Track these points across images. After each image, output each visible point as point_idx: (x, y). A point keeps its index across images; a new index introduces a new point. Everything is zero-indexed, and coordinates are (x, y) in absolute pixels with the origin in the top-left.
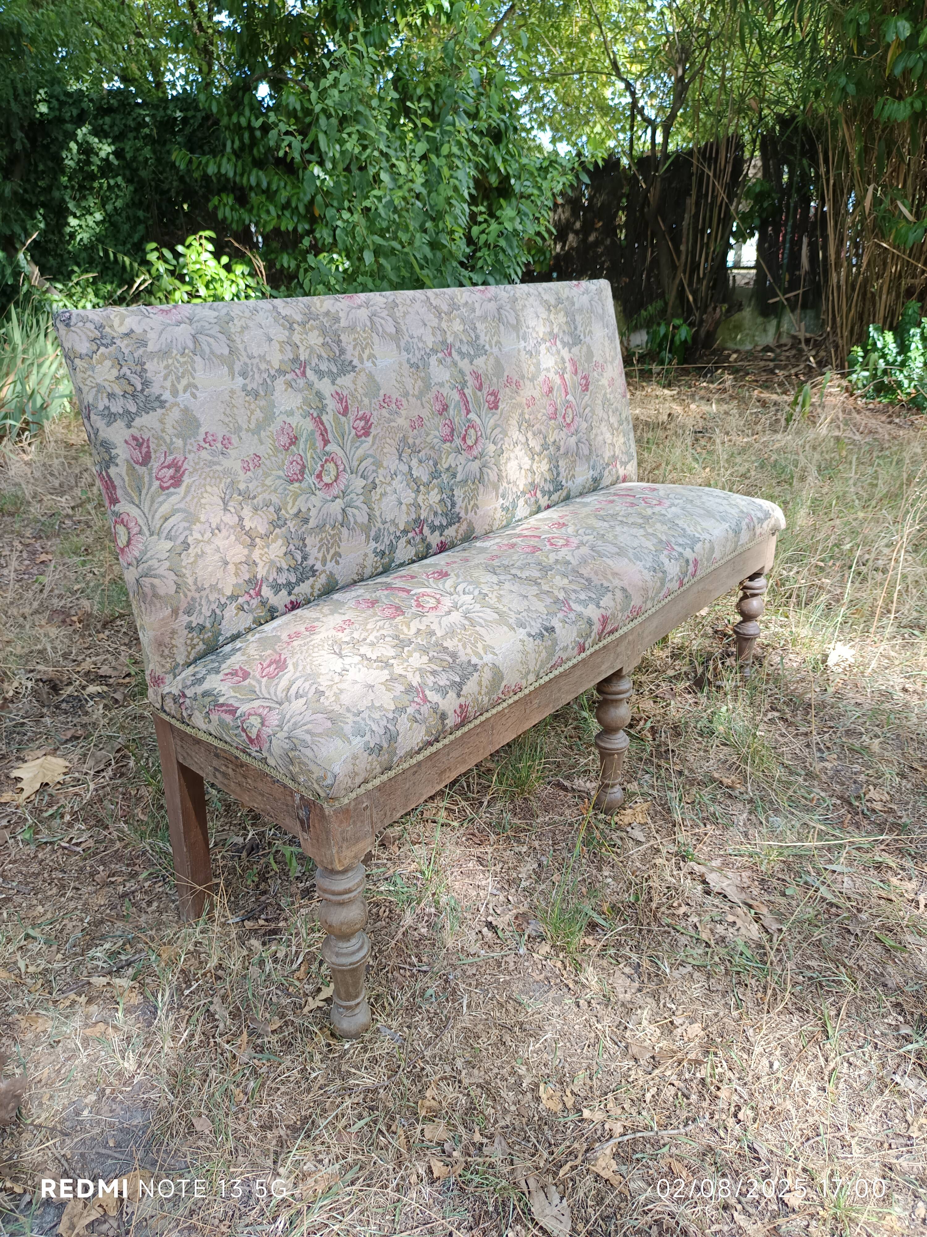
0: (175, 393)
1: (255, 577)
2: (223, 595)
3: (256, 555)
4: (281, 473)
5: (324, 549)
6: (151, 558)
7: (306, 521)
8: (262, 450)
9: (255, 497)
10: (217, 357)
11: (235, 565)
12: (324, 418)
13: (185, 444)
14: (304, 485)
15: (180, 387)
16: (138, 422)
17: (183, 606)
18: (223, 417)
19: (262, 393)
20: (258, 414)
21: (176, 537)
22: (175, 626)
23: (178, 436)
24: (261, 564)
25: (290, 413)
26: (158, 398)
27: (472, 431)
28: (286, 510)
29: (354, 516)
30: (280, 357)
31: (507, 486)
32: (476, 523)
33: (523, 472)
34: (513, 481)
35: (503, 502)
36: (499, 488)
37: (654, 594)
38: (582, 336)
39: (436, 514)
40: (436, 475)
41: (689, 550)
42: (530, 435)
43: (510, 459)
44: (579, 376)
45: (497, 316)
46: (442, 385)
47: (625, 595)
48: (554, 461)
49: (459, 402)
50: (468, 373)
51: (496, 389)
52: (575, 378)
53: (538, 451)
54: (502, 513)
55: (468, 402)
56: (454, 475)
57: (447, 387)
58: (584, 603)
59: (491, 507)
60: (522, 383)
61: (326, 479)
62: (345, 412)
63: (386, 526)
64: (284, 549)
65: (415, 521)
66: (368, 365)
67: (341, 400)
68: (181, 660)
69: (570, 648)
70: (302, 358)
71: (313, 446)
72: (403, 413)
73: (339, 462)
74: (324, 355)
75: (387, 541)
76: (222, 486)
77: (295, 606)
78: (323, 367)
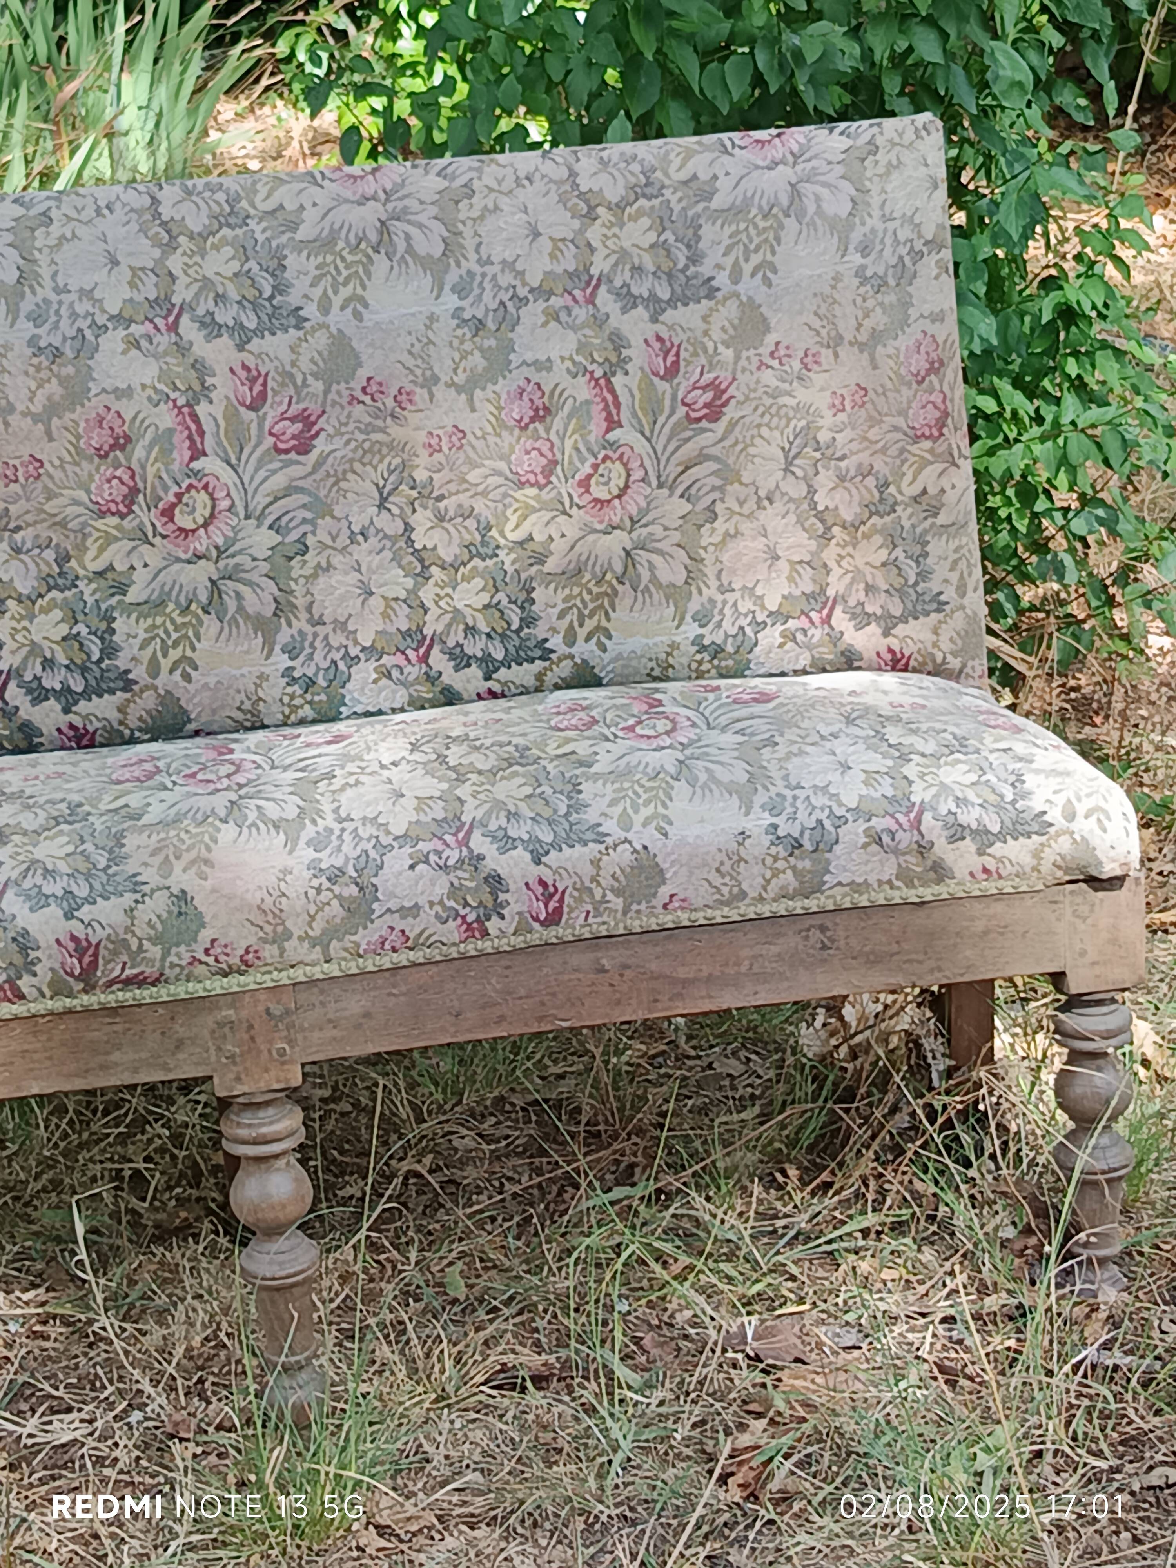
27: (201, 499)
31: (308, 629)
32: (190, 700)
33: (376, 602)
34: (335, 621)
35: (290, 663)
36: (278, 630)
37: (316, 931)
38: (722, 280)
39: (48, 663)
40: (60, 581)
41: (521, 855)
42: (422, 519)
43: (329, 567)
44: (683, 383)
45: (373, 237)
46: (127, 393)
47: (176, 910)
48: (513, 589)
49: (170, 431)
50: (221, 369)
51: (314, 408)
52: (663, 386)
53: (449, 559)
54: (289, 690)
55: (202, 433)
56: (121, 589)
57: (140, 397)
58: (39, 901)
59: (245, 670)
60: (421, 394)
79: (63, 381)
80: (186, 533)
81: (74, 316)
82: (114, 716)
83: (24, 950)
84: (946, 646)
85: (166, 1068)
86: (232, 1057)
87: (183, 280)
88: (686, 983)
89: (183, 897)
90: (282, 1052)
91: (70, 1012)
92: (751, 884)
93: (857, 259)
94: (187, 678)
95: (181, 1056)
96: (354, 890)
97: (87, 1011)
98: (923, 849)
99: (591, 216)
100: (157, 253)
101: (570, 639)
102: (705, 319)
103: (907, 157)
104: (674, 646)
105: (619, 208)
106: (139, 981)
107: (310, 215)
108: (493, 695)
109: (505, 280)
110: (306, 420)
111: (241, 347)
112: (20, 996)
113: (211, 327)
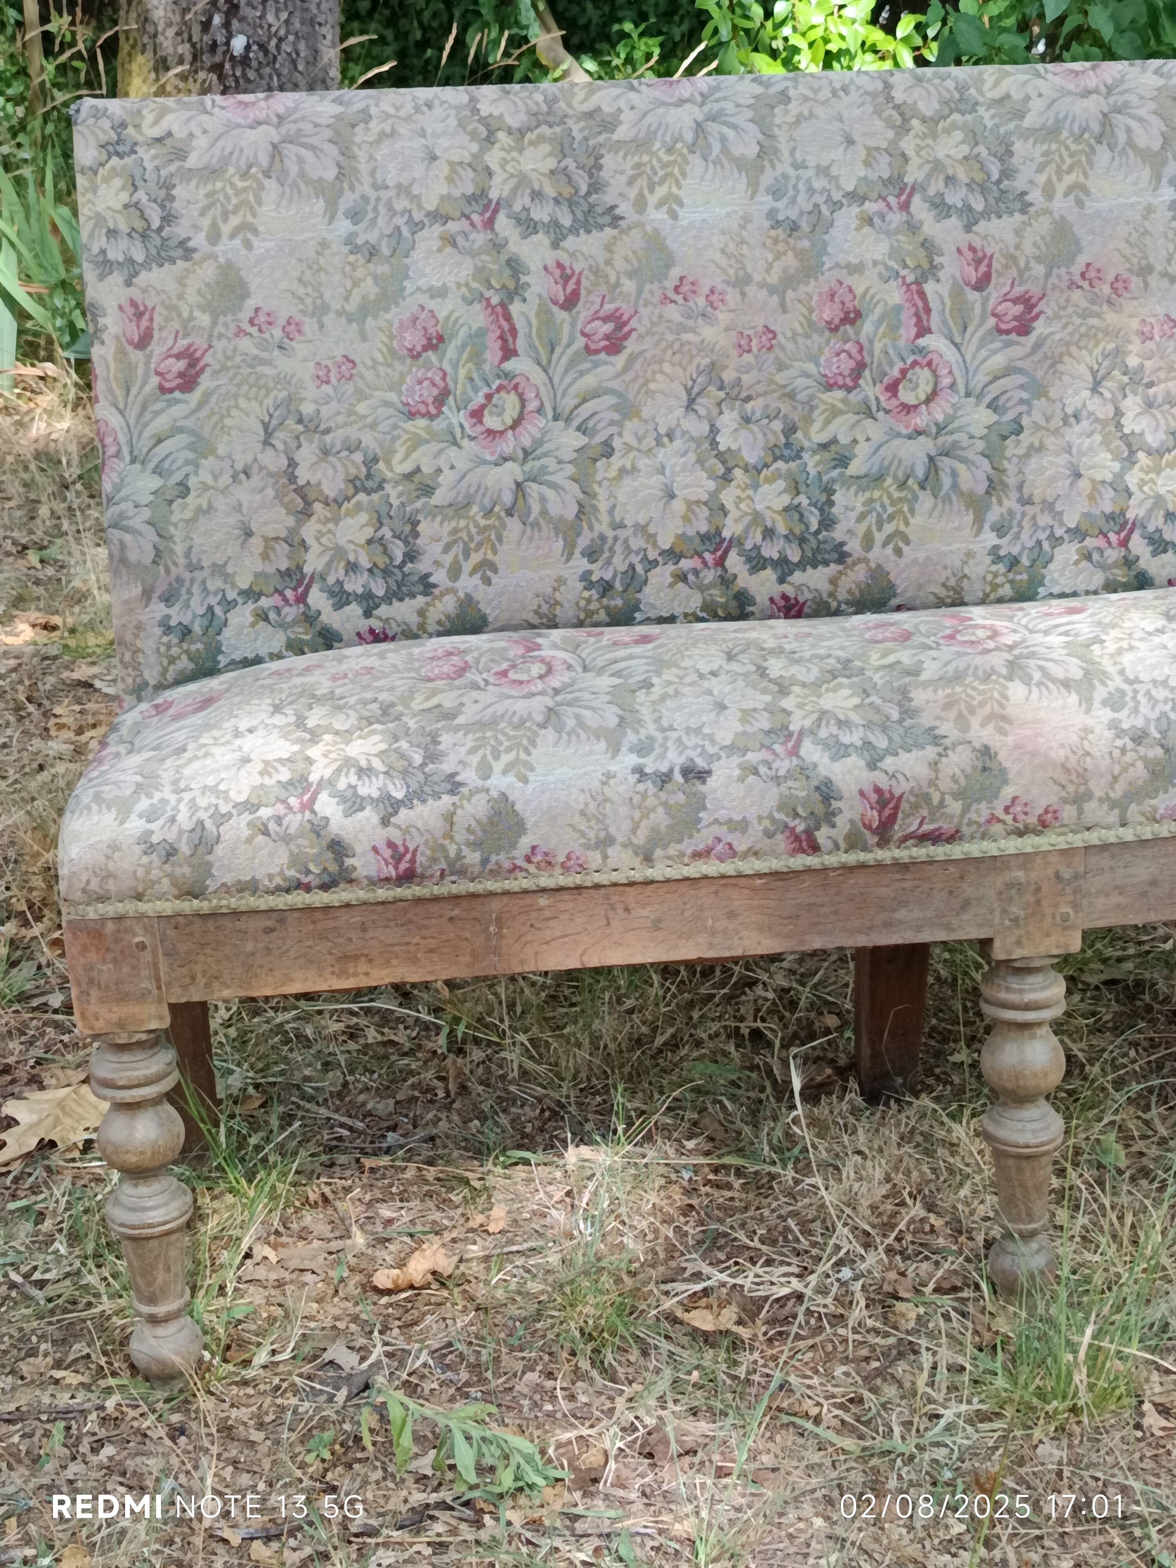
0: (214, 237)
1: (300, 568)
2: (233, 585)
3: (309, 531)
4: (393, 397)
5: (458, 549)
6: (125, 499)
7: (428, 490)
8: (360, 351)
9: (328, 431)
10: (309, 182)
11: (266, 540)
12: (515, 308)
13: (214, 323)
14: (439, 425)
15: (226, 229)
16: (143, 277)
17: (161, 587)
18: (295, 286)
19: (385, 251)
20: (369, 288)
21: (171, 472)
22: (143, 618)
23: (203, 309)
24: (315, 549)
25: (441, 293)
26: (182, 243)
27: (924, 375)
28: (388, 462)
29: (543, 500)
30: (443, 189)
31: (1017, 508)
32: (899, 574)
33: (1084, 484)
34: (1044, 501)
35: (997, 541)
36: (988, 508)
37: (1117, 793)
39: (769, 533)
40: (786, 452)
42: (1132, 404)
43: (1041, 448)
45: (1096, 127)
46: (856, 269)
47: (980, 765)
49: (898, 309)
50: (949, 249)
51: (1035, 290)
53: (1155, 445)
54: (994, 568)
55: (928, 311)
56: (843, 461)
57: (871, 274)
58: (839, 750)
59: (954, 547)
60: (1136, 282)
61: (491, 421)
62: (570, 302)
63: (622, 534)
64: (369, 532)
65: (705, 538)
66: (656, 216)
67: (566, 279)
68: (151, 676)
69: (756, 830)
70: (494, 195)
71: (477, 358)
72: (723, 317)
73: (530, 395)
74: (550, 191)
75: (619, 563)
76: (269, 401)
77: (377, 637)
78: (540, 214)
79: (800, 254)
80: (907, 409)
81: (811, 191)
82: (824, 586)
83: (825, 799)
85: (949, 928)
86: (1015, 921)
87: (915, 161)
89: (986, 752)
90: (1065, 918)
91: (862, 866)
94: (898, 552)
95: (966, 916)
96: (1159, 752)
97: (880, 866)
100: (891, 134)
107: (1036, 105)
110: (1028, 303)
111: (968, 228)
112: (815, 848)
113: (940, 207)
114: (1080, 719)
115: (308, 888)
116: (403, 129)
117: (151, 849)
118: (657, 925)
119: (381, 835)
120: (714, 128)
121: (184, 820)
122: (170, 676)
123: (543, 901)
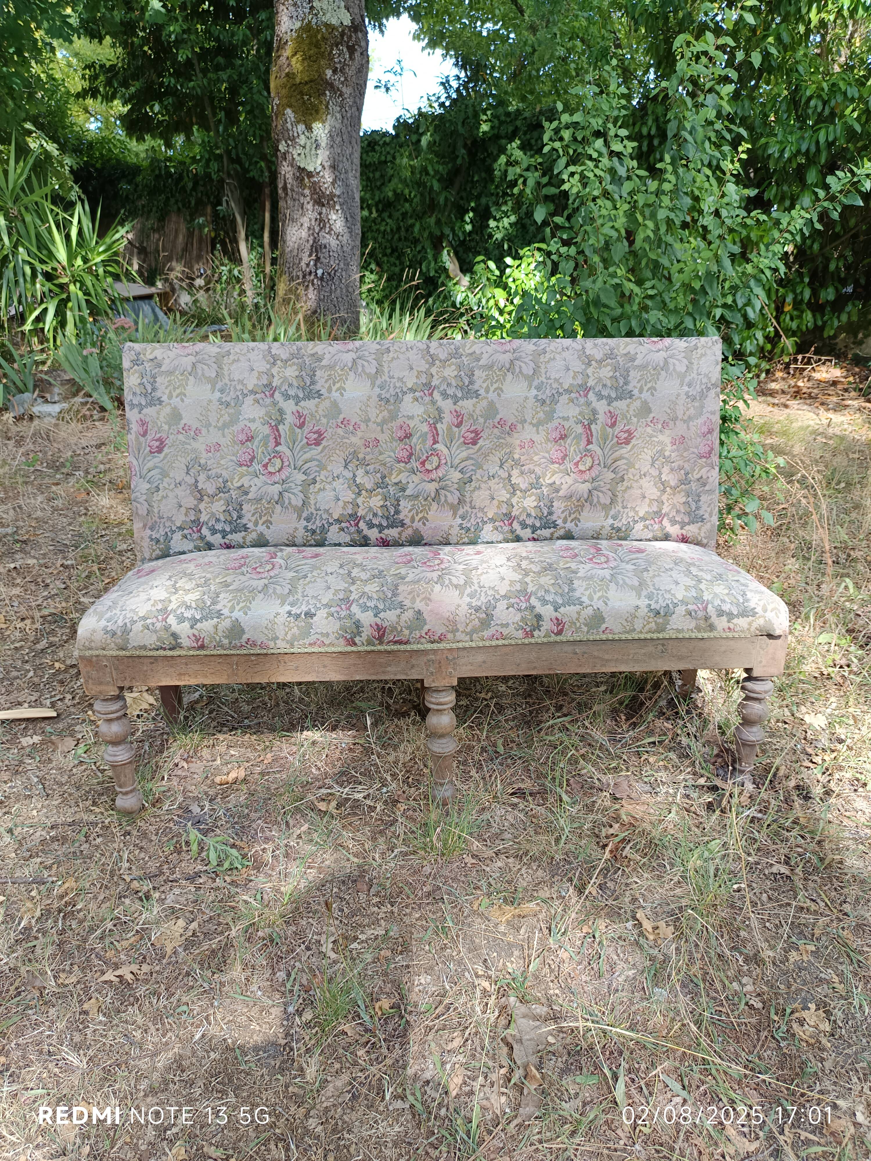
0: (170, 397)
1: (199, 520)
2: (175, 525)
3: (202, 506)
4: (234, 458)
5: (257, 515)
6: (138, 491)
7: (246, 493)
8: (222, 441)
9: (210, 470)
10: (206, 378)
11: (187, 509)
12: (281, 427)
13: (170, 429)
14: (251, 469)
15: (175, 394)
16: (145, 411)
17: (149, 524)
18: (199, 416)
19: (233, 404)
20: (226, 418)
21: (153, 483)
22: (144, 535)
23: (166, 423)
24: (204, 513)
25: (253, 420)
26: (159, 399)
27: (435, 459)
28: (232, 482)
29: (290, 499)
30: (255, 382)
31: (470, 510)
32: (424, 532)
33: (495, 502)
34: (480, 508)
35: (462, 522)
36: (459, 509)
37: (468, 629)
38: (636, 392)
39: (375, 515)
40: (382, 485)
41: (550, 608)
42: (515, 473)
43: (479, 488)
44: (617, 429)
45: (508, 366)
46: (412, 417)
47: (416, 617)
48: (546, 501)
49: (426, 433)
50: (447, 411)
51: (480, 428)
52: (609, 430)
53: (524, 488)
54: (460, 531)
55: (438, 434)
56: (403, 490)
57: (416, 419)
58: (365, 609)
59: (445, 523)
60: (519, 426)
61: (271, 469)
62: (301, 426)
63: (319, 513)
64: (224, 508)
65: (350, 515)
66: (335, 395)
67: (300, 417)
68: (147, 555)
69: (332, 637)
70: (274, 385)
71: (266, 445)
72: (359, 434)
73: (285, 460)
74: (295, 384)
75: (318, 523)
76: (189, 458)
77: (228, 547)
78: (291, 392)
79: (389, 411)
80: (428, 471)
81: (395, 387)
82: (397, 536)
83: (358, 627)
84: (702, 535)
85: (407, 674)
86: (432, 673)
87: (436, 377)
88: (607, 661)
89: (419, 612)
90: (451, 673)
91: (373, 651)
92: (638, 625)
93: (686, 388)
94: (424, 524)
95: (413, 671)
96: (484, 615)
97: (379, 652)
98: (707, 618)
99: (589, 364)
100: (427, 366)
101: (565, 521)
102: (628, 406)
103: (709, 352)
104: (603, 527)
105: (599, 362)
106: (400, 642)
107: (485, 356)
108: (534, 539)
109: (555, 386)
110: (476, 433)
111: (455, 404)
112: (355, 644)
113: (445, 395)
114: (457, 601)
115: (165, 649)
116: (242, 358)
117: (107, 632)
118: (297, 669)
119: (190, 632)
120: (360, 362)
121: (120, 623)
122: (154, 556)
123: (253, 658)
